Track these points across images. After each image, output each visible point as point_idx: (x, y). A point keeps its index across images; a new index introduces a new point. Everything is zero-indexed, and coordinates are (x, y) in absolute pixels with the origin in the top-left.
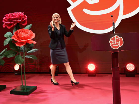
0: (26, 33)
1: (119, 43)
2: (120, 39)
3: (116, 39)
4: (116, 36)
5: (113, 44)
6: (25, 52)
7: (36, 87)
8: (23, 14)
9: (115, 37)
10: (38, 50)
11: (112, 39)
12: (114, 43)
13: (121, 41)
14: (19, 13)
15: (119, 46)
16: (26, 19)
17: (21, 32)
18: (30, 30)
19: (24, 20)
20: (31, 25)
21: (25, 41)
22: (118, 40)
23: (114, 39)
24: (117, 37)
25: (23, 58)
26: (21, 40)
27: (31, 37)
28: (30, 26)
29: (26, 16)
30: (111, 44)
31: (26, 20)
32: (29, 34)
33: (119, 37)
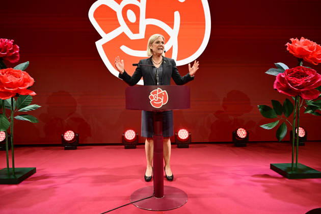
0: (16, 77)
1: (162, 100)
2: (163, 94)
3: (158, 94)
4: (158, 88)
5: (154, 101)
6: (15, 110)
7: (35, 168)
8: (11, 42)
9: (157, 90)
10: (40, 106)
11: (153, 94)
12: (156, 99)
13: (165, 96)
14: (4, 40)
15: (162, 104)
16: (17, 51)
17: (5, 74)
18: (25, 72)
19: (14, 53)
20: (28, 63)
21: (13, 91)
22: (160, 95)
23: (155, 93)
24: (160, 91)
25: (10, 120)
26: (5, 88)
27: (26, 83)
28: (26, 65)
29: (18, 47)
30: (152, 100)
31: (16, 54)
32: (21, 78)
33: (162, 91)
